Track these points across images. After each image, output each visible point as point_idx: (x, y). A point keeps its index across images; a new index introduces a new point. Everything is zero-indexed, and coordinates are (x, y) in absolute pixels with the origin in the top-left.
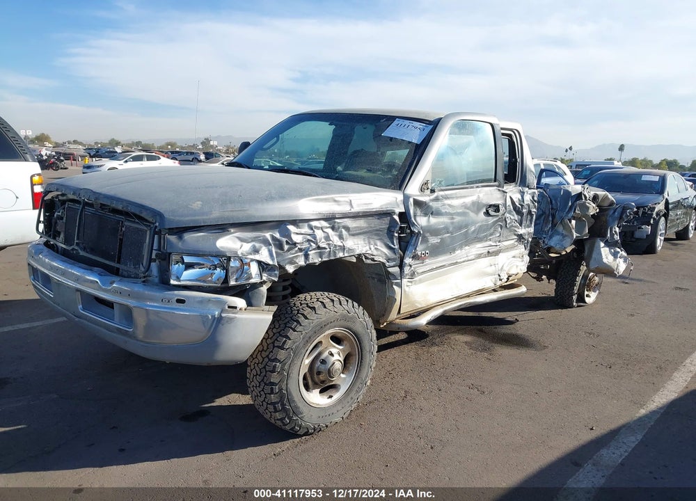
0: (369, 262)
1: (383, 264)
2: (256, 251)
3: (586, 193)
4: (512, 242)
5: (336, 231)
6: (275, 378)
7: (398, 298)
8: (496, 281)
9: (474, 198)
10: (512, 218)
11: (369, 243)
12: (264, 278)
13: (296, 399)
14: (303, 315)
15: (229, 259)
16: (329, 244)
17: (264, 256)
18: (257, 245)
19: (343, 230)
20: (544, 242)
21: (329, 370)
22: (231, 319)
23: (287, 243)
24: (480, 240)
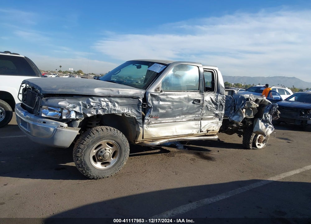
0: (127, 116)
1: (135, 118)
2: (75, 107)
3: (251, 98)
4: (212, 116)
5: (112, 103)
6: (79, 155)
7: (141, 132)
8: (198, 131)
9: (186, 96)
10: (211, 106)
11: (129, 109)
12: (77, 118)
13: (88, 164)
14: (93, 133)
15: (62, 109)
16: (108, 108)
17: (77, 109)
18: (75, 105)
19: (116, 103)
20: (230, 118)
21: (103, 155)
22: (60, 131)
23: (89, 106)
24: (191, 114)
